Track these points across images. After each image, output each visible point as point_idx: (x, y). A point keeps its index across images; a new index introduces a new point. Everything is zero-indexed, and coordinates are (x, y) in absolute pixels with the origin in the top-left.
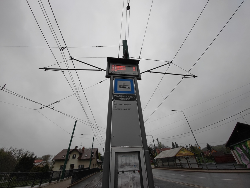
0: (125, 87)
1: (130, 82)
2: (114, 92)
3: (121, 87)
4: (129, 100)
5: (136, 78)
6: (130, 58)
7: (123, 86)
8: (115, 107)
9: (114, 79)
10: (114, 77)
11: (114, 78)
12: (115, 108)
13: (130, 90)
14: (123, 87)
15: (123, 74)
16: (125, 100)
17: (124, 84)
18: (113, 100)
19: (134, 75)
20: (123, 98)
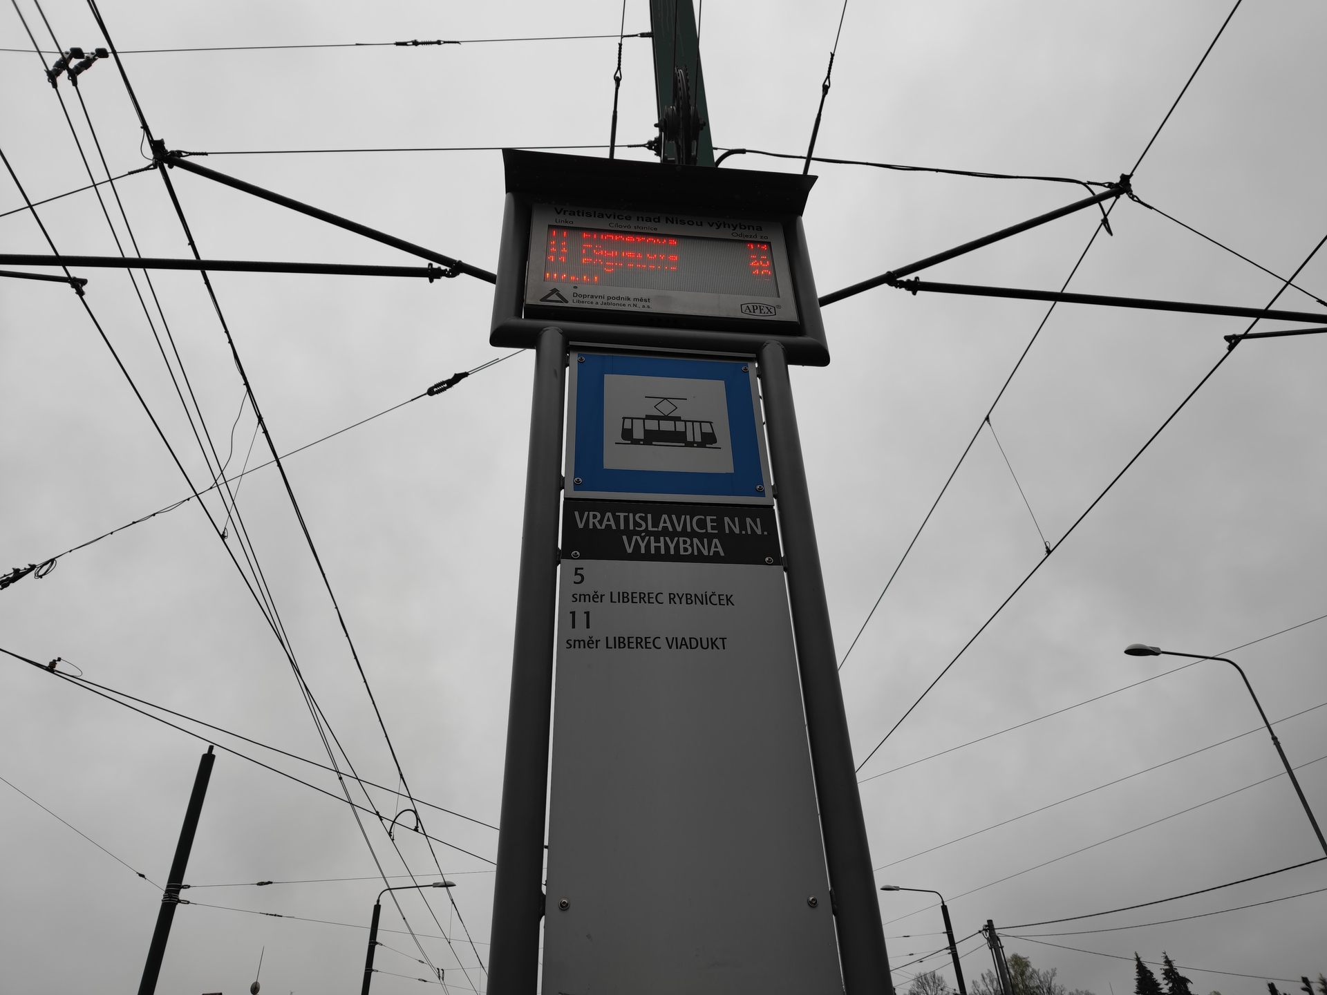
0: (677, 438)
1: (722, 383)
2: (569, 484)
3: (638, 434)
4: (716, 559)
5: (773, 346)
6: (717, 155)
7: (652, 425)
8: (581, 619)
9: (574, 358)
10: (570, 343)
11: (567, 349)
12: (581, 633)
13: (719, 460)
14: (651, 438)
15: (656, 308)
16: (677, 558)
17: (666, 408)
18: (566, 554)
19: (757, 316)
20: (657, 536)
